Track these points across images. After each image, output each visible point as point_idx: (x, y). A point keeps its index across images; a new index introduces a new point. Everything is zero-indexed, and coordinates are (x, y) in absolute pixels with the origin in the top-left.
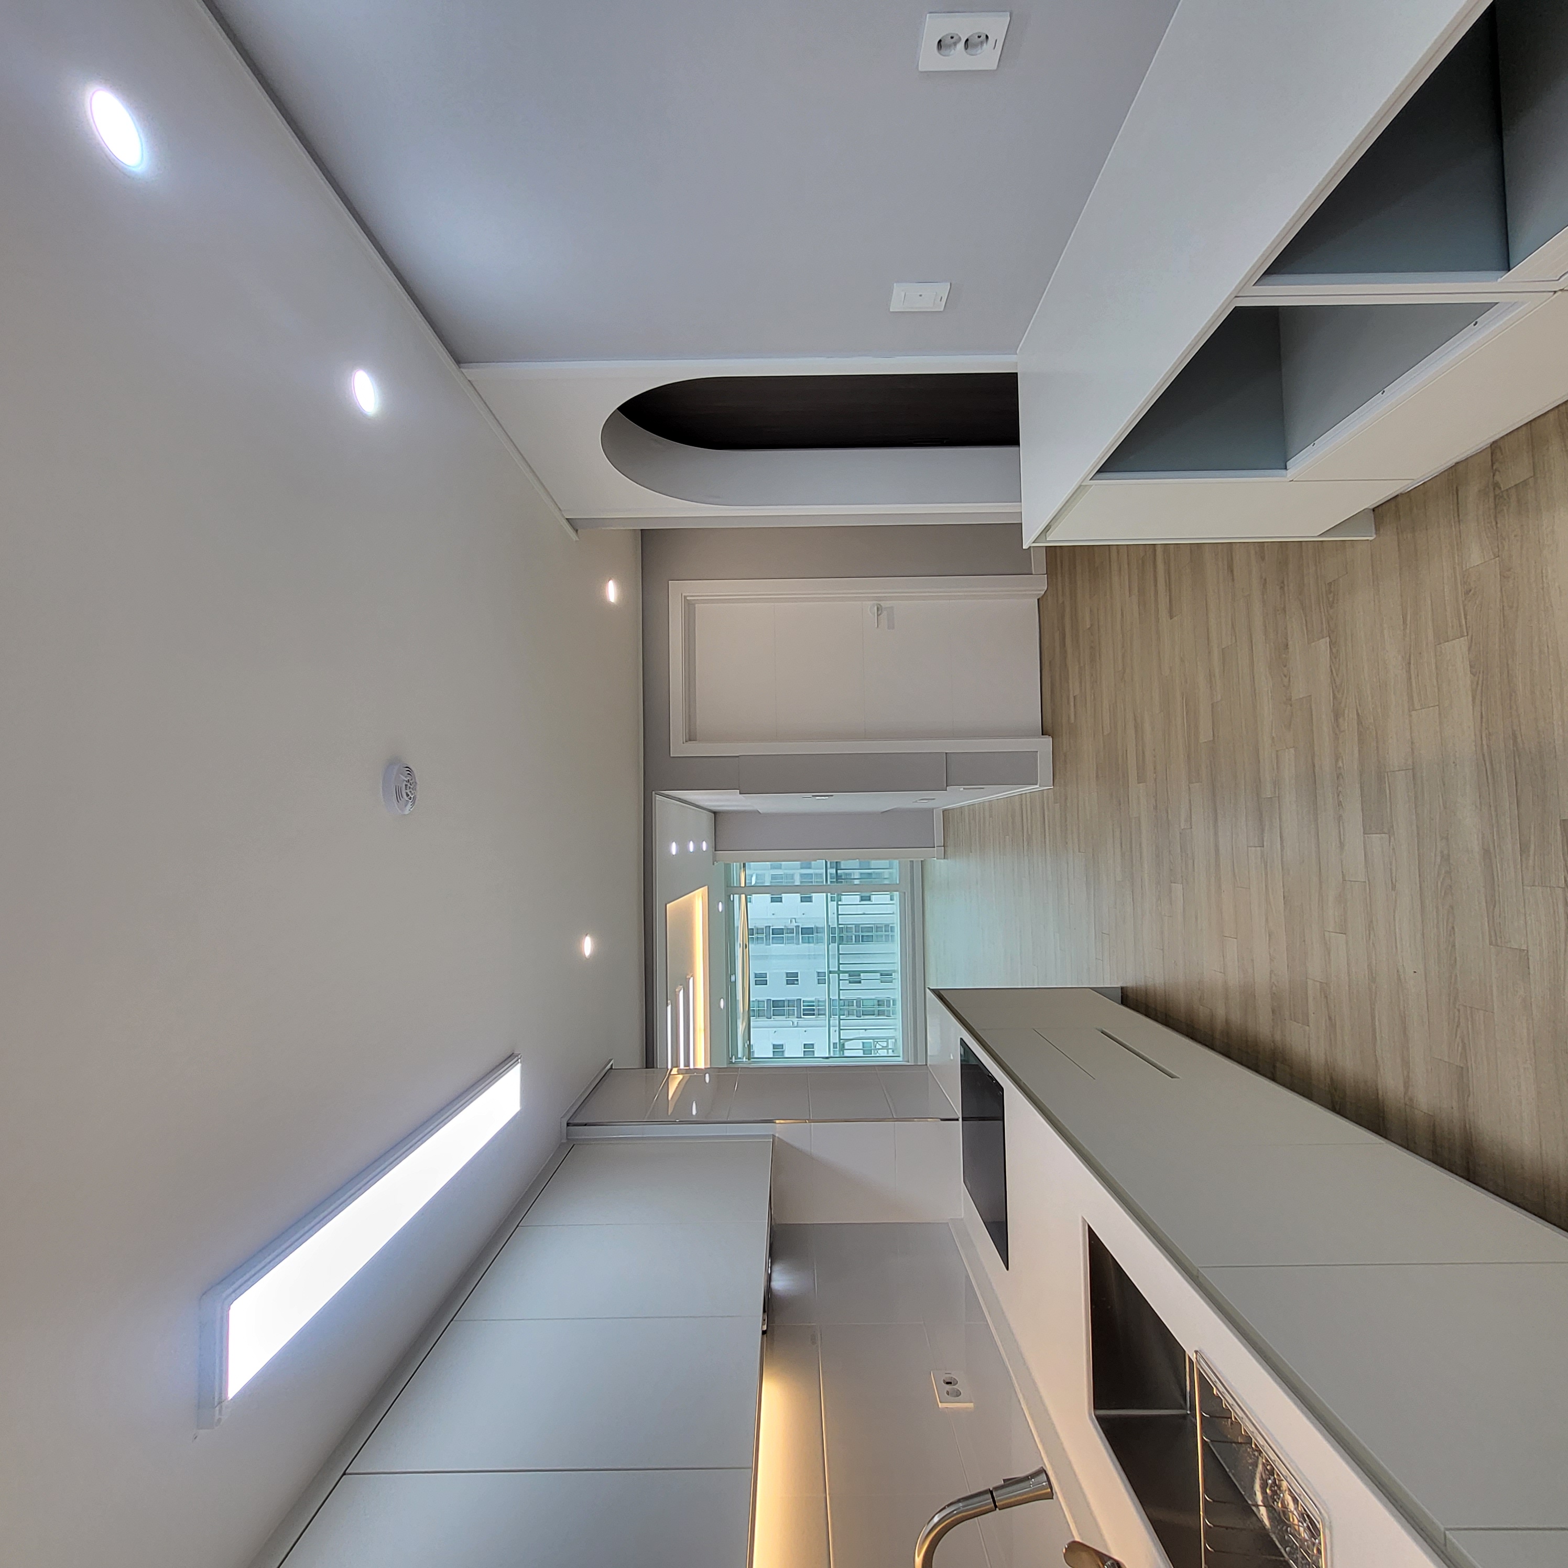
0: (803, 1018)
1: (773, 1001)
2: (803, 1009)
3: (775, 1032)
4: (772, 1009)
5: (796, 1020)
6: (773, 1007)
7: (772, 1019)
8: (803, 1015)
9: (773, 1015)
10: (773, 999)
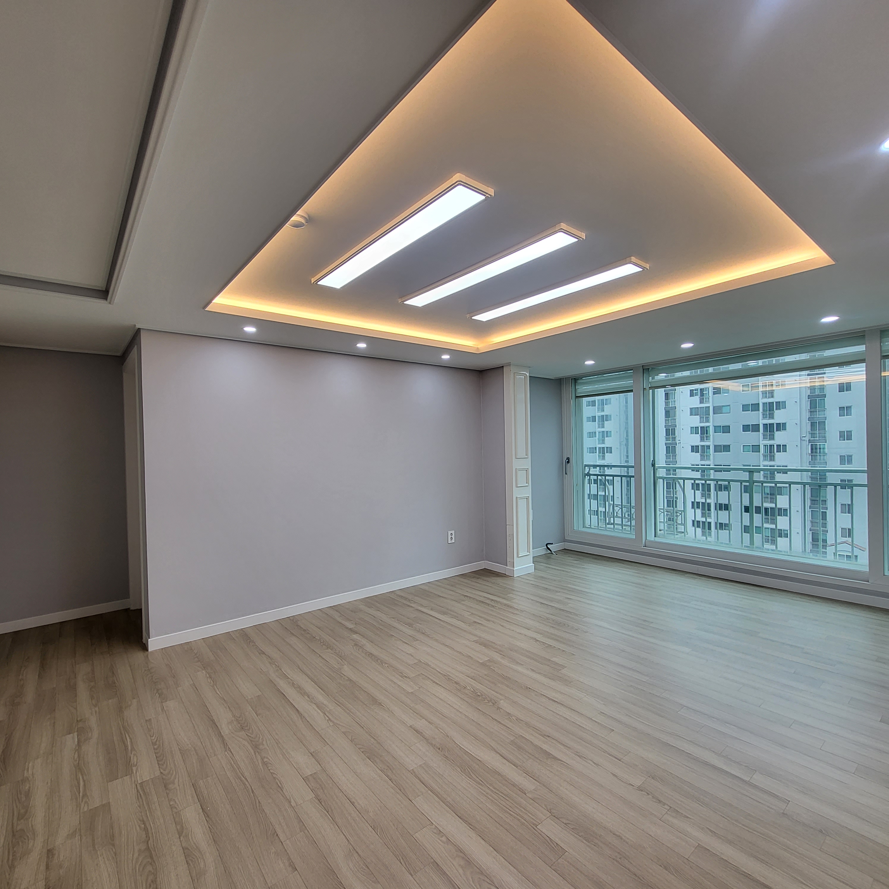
0: (809, 444)
1: (825, 422)
2: (817, 444)
3: (796, 424)
4: (817, 421)
5: (807, 439)
6: (819, 422)
7: (808, 421)
8: (811, 444)
9: (811, 422)
10: (826, 421)
